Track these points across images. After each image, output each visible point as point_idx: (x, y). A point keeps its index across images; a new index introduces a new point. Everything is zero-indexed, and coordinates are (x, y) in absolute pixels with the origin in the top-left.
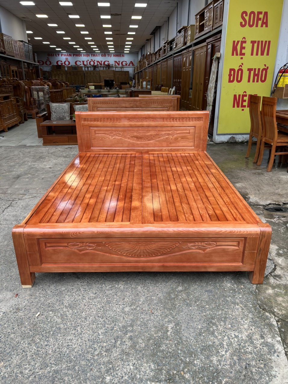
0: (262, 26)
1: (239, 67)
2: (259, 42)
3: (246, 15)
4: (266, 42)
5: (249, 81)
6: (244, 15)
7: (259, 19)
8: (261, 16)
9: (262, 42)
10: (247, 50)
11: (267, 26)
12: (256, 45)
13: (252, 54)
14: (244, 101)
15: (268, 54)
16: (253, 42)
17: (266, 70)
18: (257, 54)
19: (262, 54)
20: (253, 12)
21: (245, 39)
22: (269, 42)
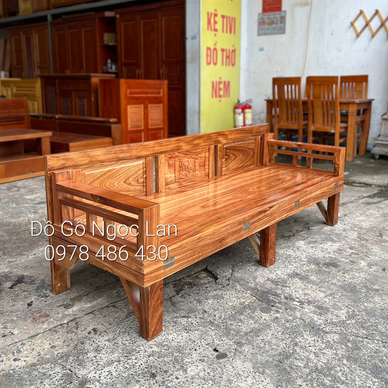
1: (214, 46)
2: (227, 17)
4: (232, 18)
5: (223, 64)
10: (219, 26)
11: (232, 0)
12: (225, 20)
13: (223, 31)
14: (220, 89)
15: (234, 33)
16: (223, 17)
17: (234, 51)
18: (227, 32)
19: (231, 32)
21: (217, 12)
22: (235, 19)
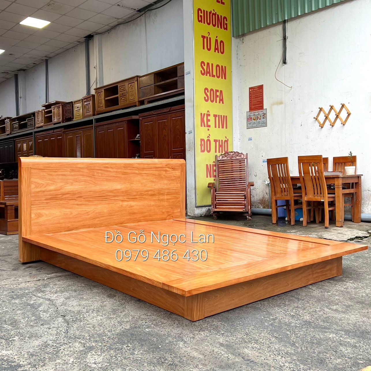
0: (220, 103)
1: (207, 138)
2: (219, 116)
3: (208, 92)
4: (224, 116)
5: (216, 151)
6: (206, 91)
7: (217, 96)
8: (218, 94)
9: (221, 116)
10: (212, 123)
11: (223, 103)
12: (217, 118)
13: (216, 127)
14: (214, 171)
15: (226, 128)
16: (215, 116)
17: (227, 141)
18: (219, 127)
19: (223, 127)
20: (212, 90)
21: (209, 112)
22: (226, 116)
